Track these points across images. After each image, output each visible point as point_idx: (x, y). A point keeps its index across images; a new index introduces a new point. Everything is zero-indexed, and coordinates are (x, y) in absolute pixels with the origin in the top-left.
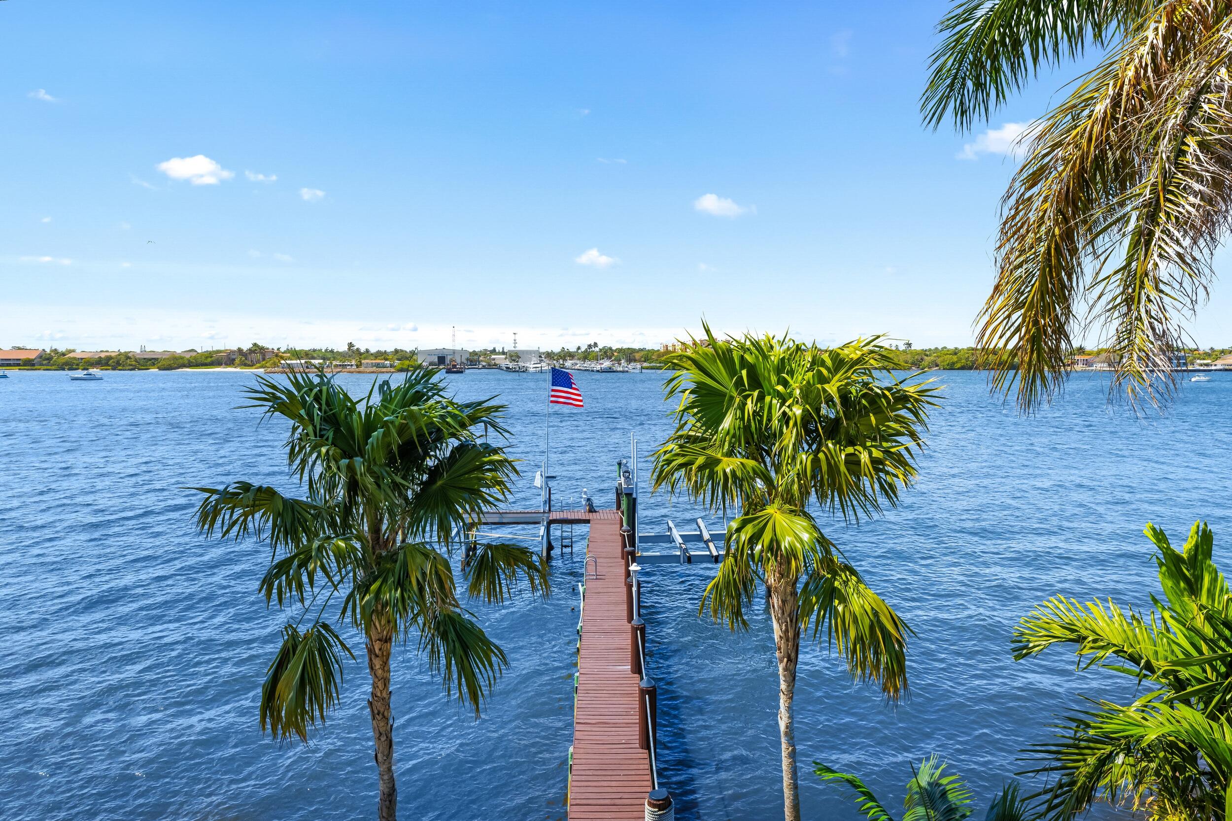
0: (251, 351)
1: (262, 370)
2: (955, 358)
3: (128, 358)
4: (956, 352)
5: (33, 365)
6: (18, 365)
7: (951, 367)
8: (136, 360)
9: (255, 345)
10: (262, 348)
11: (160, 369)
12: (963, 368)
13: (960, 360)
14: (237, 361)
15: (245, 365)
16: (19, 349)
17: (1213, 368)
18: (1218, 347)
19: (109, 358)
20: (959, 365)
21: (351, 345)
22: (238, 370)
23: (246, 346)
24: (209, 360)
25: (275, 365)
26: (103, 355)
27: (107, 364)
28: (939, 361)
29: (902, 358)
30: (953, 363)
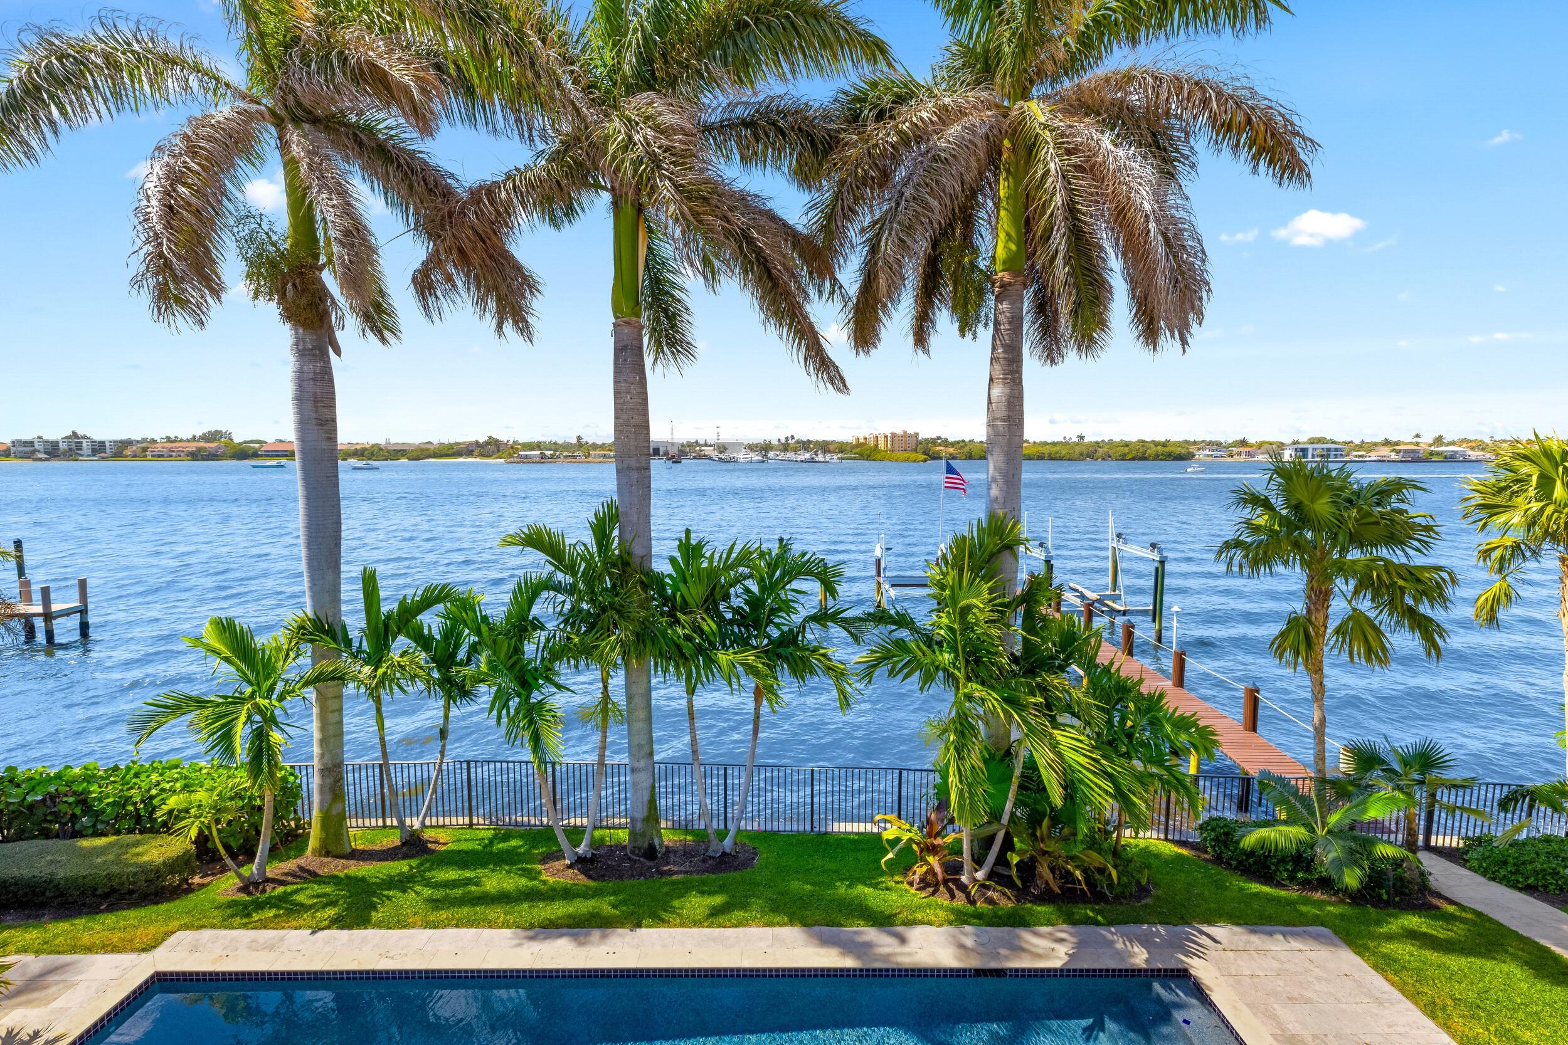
0: (487, 443)
1: (502, 460)
2: (1126, 450)
3: (381, 449)
4: (1127, 444)
6: (286, 456)
7: (1123, 458)
8: (388, 451)
9: (490, 437)
10: (497, 441)
11: (409, 459)
12: (1133, 459)
13: (1131, 451)
14: (476, 453)
15: (482, 455)
16: (282, 441)
17: (1368, 459)
19: (364, 450)
20: (1130, 456)
21: (579, 438)
22: (478, 460)
23: (482, 439)
24: (451, 451)
25: (511, 456)
26: (358, 447)
27: (363, 455)
28: (1111, 452)
29: (1078, 449)
30: (1125, 455)
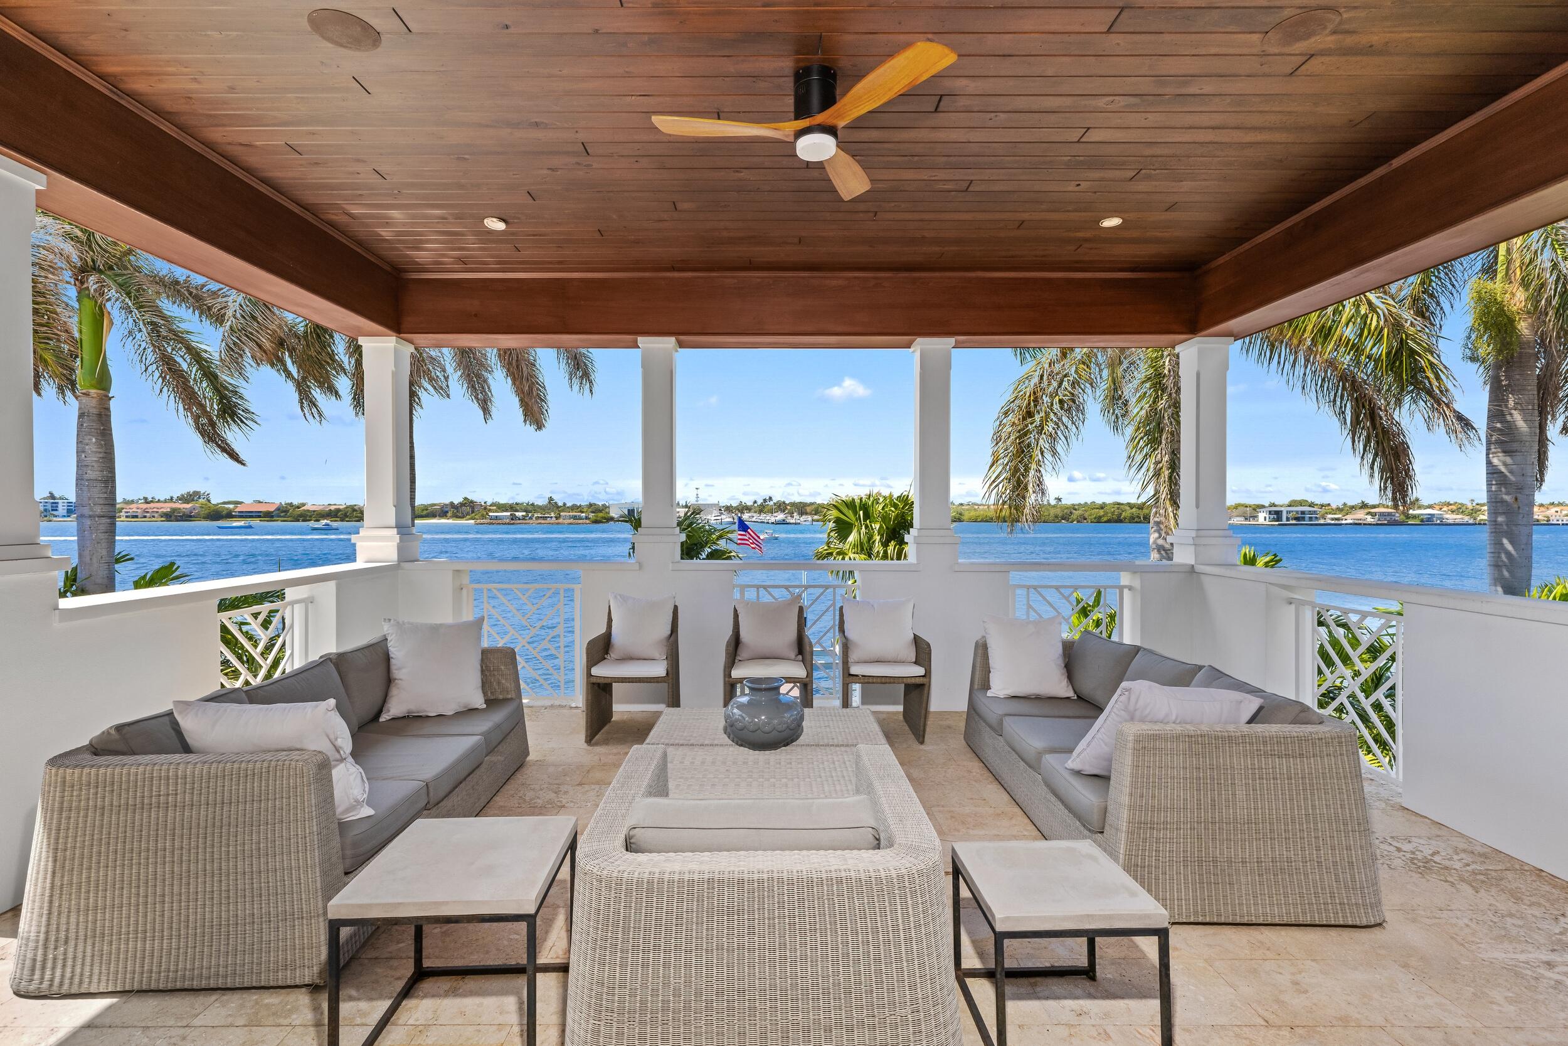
0: (462, 504)
1: (473, 521)
2: (1101, 512)
3: (354, 510)
4: (1102, 506)
5: (272, 517)
6: (259, 517)
7: (1098, 520)
9: (466, 499)
10: (472, 502)
12: (1109, 521)
13: (1106, 514)
14: (449, 514)
15: (456, 516)
16: (260, 502)
17: (1344, 522)
18: (1350, 503)
19: (338, 510)
20: (1105, 519)
21: (551, 499)
22: (450, 521)
23: (457, 500)
24: (425, 512)
25: (483, 517)
26: (333, 508)
28: (1086, 515)
29: (1052, 512)
30: (1100, 517)
